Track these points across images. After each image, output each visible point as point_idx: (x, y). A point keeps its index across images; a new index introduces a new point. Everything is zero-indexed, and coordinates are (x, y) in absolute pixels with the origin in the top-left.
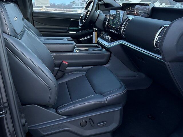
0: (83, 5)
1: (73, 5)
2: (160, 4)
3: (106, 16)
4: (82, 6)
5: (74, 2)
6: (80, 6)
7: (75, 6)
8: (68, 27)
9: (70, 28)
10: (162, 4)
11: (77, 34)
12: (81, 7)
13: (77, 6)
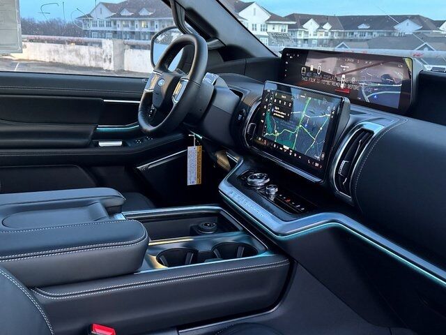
0: (115, 24)
1: (85, 24)
2: (317, 26)
3: (240, 95)
4: (111, 29)
5: (89, 15)
6: (105, 28)
7: (92, 28)
8: (93, 127)
9: (103, 128)
10: (324, 27)
11: (125, 149)
12: (109, 32)
13: (98, 28)
